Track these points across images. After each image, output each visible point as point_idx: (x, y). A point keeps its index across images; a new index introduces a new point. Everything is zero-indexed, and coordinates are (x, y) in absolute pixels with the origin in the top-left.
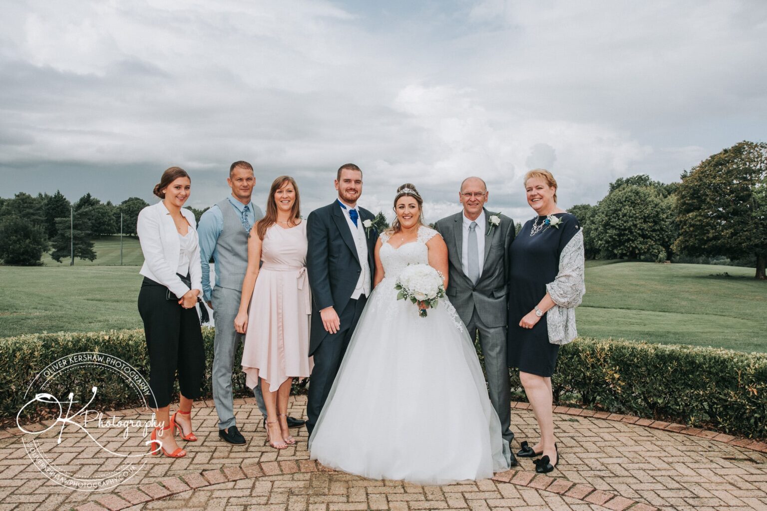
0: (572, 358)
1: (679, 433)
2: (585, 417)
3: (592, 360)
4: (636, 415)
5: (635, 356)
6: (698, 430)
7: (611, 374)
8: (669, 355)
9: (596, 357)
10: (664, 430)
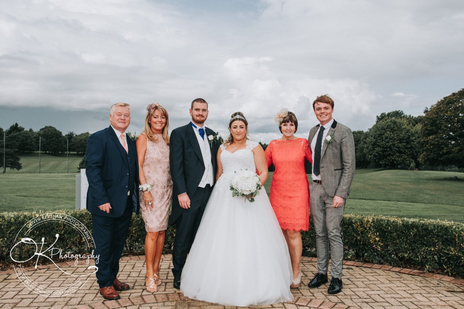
0: (348, 228)
1: (419, 276)
2: (357, 266)
3: (361, 229)
4: (391, 265)
5: (389, 226)
6: (431, 274)
7: (374, 237)
8: (411, 225)
9: (364, 227)
10: (408, 274)
